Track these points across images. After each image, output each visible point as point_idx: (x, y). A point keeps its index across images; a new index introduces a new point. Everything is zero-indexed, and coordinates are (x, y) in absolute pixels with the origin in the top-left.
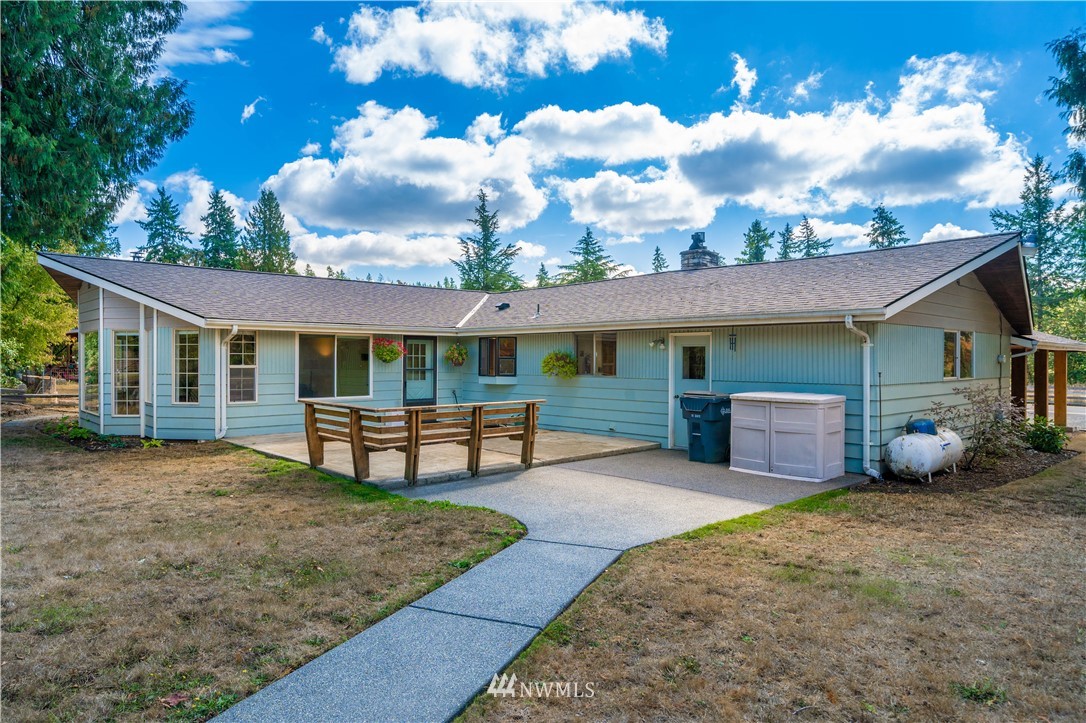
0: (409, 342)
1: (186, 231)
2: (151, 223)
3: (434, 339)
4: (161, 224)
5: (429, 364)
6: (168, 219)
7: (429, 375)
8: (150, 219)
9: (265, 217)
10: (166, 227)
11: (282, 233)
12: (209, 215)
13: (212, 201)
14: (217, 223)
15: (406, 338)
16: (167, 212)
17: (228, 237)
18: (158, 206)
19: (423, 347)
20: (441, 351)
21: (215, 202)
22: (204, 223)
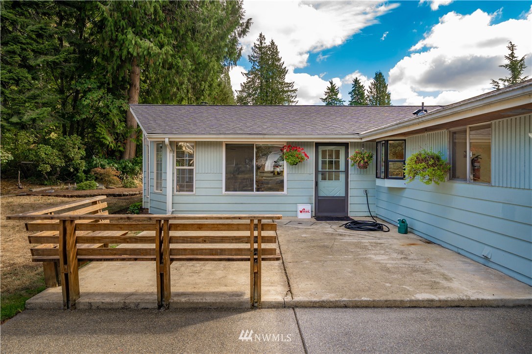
0: (321, 148)
1: (342, 100)
2: (326, 99)
3: (346, 145)
4: (331, 98)
5: (342, 167)
6: (334, 95)
7: (342, 176)
8: (326, 96)
9: (377, 87)
10: (333, 100)
11: (386, 95)
12: (352, 91)
13: (354, 83)
14: (356, 94)
15: (318, 145)
16: (334, 92)
17: (362, 101)
18: (330, 90)
19: (338, 153)
20: (352, 153)
21: (356, 83)
22: (350, 95)
